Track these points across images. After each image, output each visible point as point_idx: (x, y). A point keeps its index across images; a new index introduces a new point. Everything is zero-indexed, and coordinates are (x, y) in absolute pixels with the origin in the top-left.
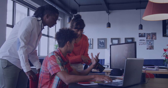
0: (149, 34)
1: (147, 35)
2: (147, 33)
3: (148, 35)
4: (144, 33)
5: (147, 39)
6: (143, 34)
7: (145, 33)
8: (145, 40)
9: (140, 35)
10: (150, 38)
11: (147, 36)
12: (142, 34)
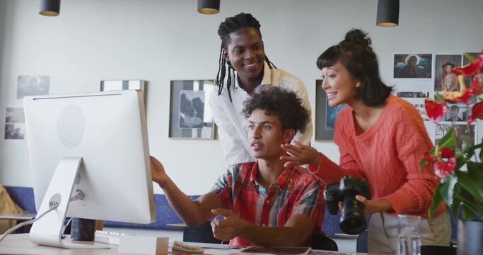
0: (449, 63)
1: (441, 64)
2: (437, 56)
3: (444, 67)
4: (423, 56)
5: (438, 86)
6: (419, 59)
7: (429, 57)
8: (425, 92)
9: (400, 64)
10: (453, 83)
11: (441, 70)
12: (413, 59)
